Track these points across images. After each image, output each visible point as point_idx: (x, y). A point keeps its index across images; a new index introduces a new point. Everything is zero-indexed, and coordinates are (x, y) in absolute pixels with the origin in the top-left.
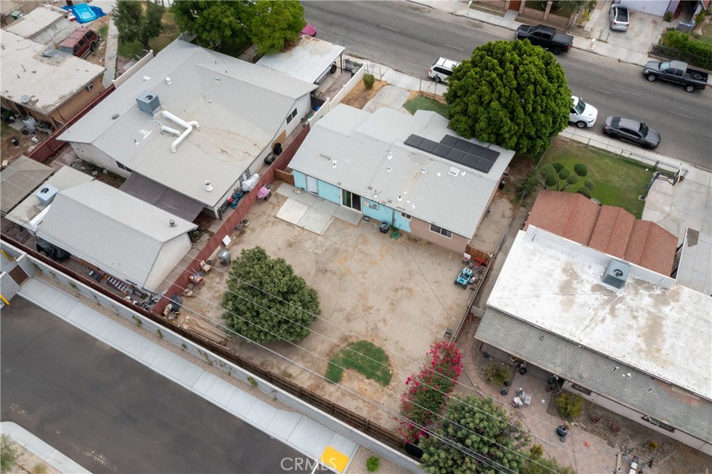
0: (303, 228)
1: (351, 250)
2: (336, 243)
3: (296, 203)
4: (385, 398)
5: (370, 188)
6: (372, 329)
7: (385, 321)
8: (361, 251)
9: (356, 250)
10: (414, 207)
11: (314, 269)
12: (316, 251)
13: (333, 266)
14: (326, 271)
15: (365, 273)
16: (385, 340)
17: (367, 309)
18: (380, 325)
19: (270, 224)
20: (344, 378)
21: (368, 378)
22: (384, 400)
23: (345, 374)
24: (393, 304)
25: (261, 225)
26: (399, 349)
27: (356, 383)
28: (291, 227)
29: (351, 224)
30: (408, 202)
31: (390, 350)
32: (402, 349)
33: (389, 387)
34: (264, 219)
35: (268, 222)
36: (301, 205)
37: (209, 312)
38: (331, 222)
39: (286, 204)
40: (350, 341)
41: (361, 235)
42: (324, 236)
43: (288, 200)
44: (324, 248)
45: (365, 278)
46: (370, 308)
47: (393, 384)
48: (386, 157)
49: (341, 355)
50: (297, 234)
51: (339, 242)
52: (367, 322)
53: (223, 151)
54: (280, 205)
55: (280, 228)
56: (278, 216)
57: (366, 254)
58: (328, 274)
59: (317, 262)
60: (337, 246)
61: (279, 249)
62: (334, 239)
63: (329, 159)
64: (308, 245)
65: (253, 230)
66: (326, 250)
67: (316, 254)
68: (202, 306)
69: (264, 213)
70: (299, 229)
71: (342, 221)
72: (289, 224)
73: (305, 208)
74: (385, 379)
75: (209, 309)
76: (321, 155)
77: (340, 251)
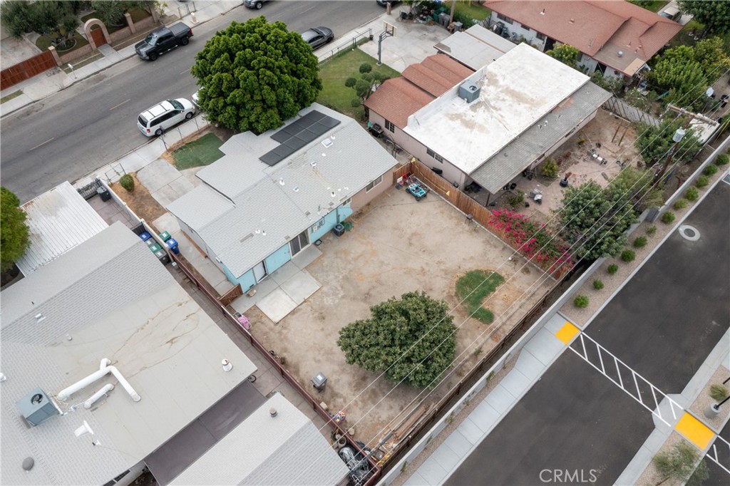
0: (305, 301)
1: (350, 266)
2: (336, 277)
3: (268, 299)
4: (515, 283)
5: (308, 214)
6: (446, 274)
7: (439, 263)
8: (356, 259)
9: (352, 262)
11: (362, 304)
12: (340, 296)
13: (364, 287)
14: (368, 294)
15: (382, 263)
16: (460, 268)
17: (423, 271)
18: (443, 267)
19: (284, 331)
20: (490, 309)
21: (494, 290)
22: (517, 285)
23: (486, 307)
24: (424, 251)
25: (282, 340)
26: (471, 261)
27: (496, 301)
28: (297, 312)
29: (319, 258)
30: (339, 190)
31: (471, 266)
32: (472, 258)
33: (506, 277)
34: (273, 336)
35: (280, 333)
36: (272, 295)
37: (380, 417)
38: (307, 273)
39: (263, 309)
40: (453, 294)
41: (336, 253)
42: (324, 283)
43: (259, 305)
44: (340, 288)
45: (388, 264)
46: (423, 270)
47: (503, 274)
49: (466, 306)
50: (310, 308)
51: (336, 274)
52: (437, 276)
53: (171, 341)
54: (262, 315)
55: (295, 323)
56: (277, 320)
57: (362, 255)
58: (373, 293)
59: (354, 299)
60: (341, 277)
61: (322, 329)
62: (331, 277)
63: (252, 235)
64: (328, 301)
65: (285, 350)
66: (342, 287)
67: (343, 297)
68: (370, 423)
69: (266, 333)
70: (304, 305)
71: (312, 264)
72: (293, 312)
73: (278, 291)
74: (498, 279)
75: (377, 416)
76: (242, 241)
77: (349, 276)
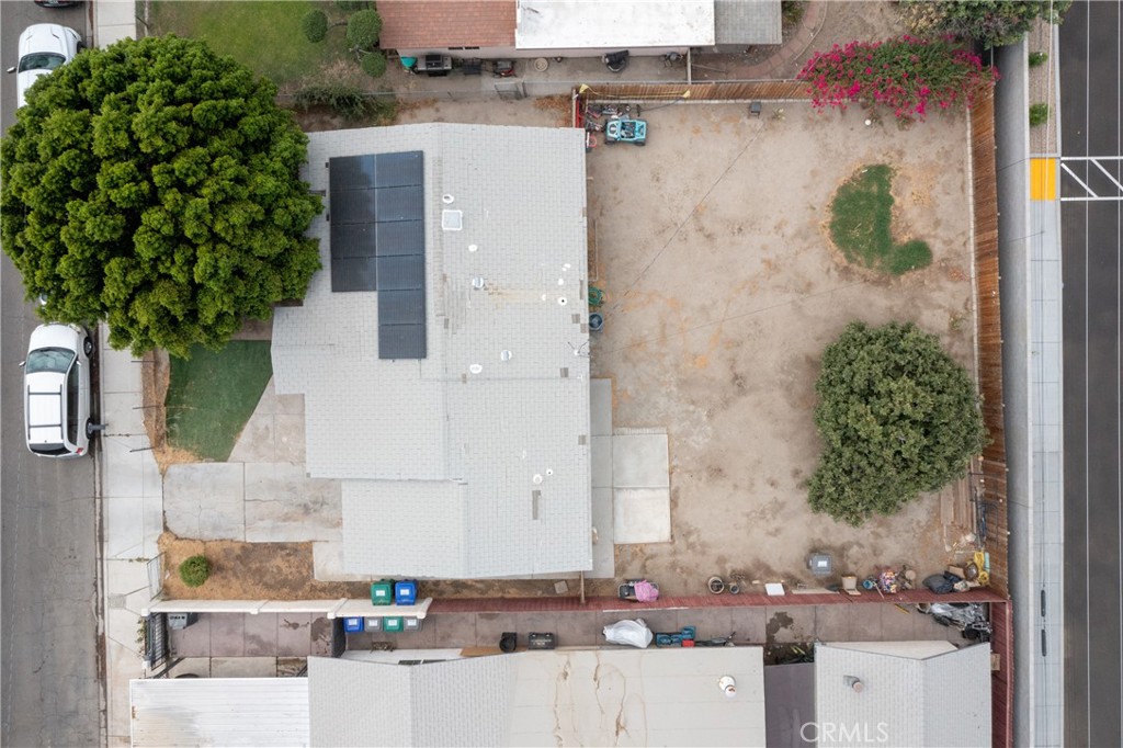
0: (671, 473)
1: (668, 361)
2: (668, 395)
3: (620, 520)
4: (908, 159)
5: (565, 373)
6: (805, 238)
7: (778, 227)
8: (663, 339)
9: (664, 350)
10: (568, 266)
11: (744, 400)
12: (704, 419)
13: (720, 372)
14: (736, 378)
15: (703, 309)
16: (814, 209)
17: (772, 266)
18: (789, 230)
19: (692, 539)
20: (911, 236)
21: (890, 201)
22: (911, 159)
23: (905, 239)
24: (740, 229)
25: (703, 553)
26: (817, 179)
27: (909, 216)
28: (677, 498)
29: (614, 392)
30: (561, 282)
31: (826, 191)
32: (814, 173)
33: (887, 161)
34: (686, 558)
35: (691, 546)
36: (620, 509)
37: (919, 522)
38: (625, 430)
39: (632, 539)
40: (845, 263)
41: (626, 359)
42: (664, 422)
43: (621, 540)
44: (692, 408)
45: (714, 303)
46: (768, 263)
47: (880, 159)
48: (478, 378)
49: (877, 264)
50: (686, 476)
51: (663, 390)
52: (797, 253)
53: (619, 727)
54: (638, 551)
55: (692, 515)
56: (666, 536)
57: (664, 326)
58: (740, 369)
59: (726, 403)
60: (674, 389)
61: (736, 487)
62: (662, 402)
63: (537, 494)
64: (699, 442)
65: (721, 561)
66: (693, 403)
67: (710, 415)
68: (915, 542)
69: (673, 566)
70: (674, 480)
71: (615, 410)
72: (674, 503)
73: (621, 497)
74: (879, 174)
75: (914, 525)
76: (535, 517)
77: (683, 377)
